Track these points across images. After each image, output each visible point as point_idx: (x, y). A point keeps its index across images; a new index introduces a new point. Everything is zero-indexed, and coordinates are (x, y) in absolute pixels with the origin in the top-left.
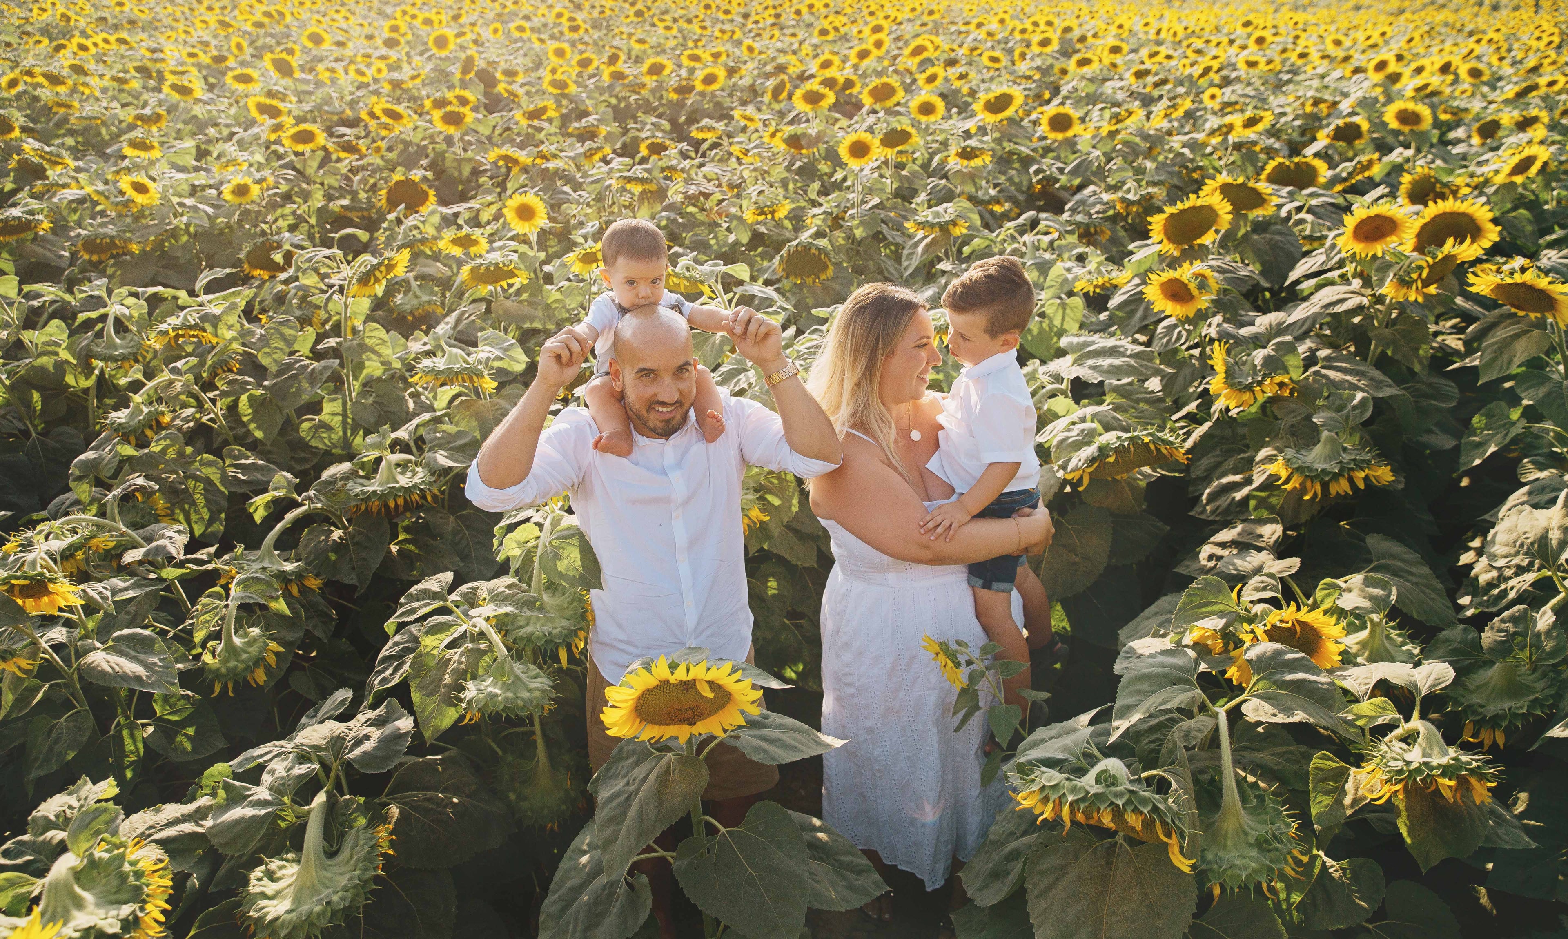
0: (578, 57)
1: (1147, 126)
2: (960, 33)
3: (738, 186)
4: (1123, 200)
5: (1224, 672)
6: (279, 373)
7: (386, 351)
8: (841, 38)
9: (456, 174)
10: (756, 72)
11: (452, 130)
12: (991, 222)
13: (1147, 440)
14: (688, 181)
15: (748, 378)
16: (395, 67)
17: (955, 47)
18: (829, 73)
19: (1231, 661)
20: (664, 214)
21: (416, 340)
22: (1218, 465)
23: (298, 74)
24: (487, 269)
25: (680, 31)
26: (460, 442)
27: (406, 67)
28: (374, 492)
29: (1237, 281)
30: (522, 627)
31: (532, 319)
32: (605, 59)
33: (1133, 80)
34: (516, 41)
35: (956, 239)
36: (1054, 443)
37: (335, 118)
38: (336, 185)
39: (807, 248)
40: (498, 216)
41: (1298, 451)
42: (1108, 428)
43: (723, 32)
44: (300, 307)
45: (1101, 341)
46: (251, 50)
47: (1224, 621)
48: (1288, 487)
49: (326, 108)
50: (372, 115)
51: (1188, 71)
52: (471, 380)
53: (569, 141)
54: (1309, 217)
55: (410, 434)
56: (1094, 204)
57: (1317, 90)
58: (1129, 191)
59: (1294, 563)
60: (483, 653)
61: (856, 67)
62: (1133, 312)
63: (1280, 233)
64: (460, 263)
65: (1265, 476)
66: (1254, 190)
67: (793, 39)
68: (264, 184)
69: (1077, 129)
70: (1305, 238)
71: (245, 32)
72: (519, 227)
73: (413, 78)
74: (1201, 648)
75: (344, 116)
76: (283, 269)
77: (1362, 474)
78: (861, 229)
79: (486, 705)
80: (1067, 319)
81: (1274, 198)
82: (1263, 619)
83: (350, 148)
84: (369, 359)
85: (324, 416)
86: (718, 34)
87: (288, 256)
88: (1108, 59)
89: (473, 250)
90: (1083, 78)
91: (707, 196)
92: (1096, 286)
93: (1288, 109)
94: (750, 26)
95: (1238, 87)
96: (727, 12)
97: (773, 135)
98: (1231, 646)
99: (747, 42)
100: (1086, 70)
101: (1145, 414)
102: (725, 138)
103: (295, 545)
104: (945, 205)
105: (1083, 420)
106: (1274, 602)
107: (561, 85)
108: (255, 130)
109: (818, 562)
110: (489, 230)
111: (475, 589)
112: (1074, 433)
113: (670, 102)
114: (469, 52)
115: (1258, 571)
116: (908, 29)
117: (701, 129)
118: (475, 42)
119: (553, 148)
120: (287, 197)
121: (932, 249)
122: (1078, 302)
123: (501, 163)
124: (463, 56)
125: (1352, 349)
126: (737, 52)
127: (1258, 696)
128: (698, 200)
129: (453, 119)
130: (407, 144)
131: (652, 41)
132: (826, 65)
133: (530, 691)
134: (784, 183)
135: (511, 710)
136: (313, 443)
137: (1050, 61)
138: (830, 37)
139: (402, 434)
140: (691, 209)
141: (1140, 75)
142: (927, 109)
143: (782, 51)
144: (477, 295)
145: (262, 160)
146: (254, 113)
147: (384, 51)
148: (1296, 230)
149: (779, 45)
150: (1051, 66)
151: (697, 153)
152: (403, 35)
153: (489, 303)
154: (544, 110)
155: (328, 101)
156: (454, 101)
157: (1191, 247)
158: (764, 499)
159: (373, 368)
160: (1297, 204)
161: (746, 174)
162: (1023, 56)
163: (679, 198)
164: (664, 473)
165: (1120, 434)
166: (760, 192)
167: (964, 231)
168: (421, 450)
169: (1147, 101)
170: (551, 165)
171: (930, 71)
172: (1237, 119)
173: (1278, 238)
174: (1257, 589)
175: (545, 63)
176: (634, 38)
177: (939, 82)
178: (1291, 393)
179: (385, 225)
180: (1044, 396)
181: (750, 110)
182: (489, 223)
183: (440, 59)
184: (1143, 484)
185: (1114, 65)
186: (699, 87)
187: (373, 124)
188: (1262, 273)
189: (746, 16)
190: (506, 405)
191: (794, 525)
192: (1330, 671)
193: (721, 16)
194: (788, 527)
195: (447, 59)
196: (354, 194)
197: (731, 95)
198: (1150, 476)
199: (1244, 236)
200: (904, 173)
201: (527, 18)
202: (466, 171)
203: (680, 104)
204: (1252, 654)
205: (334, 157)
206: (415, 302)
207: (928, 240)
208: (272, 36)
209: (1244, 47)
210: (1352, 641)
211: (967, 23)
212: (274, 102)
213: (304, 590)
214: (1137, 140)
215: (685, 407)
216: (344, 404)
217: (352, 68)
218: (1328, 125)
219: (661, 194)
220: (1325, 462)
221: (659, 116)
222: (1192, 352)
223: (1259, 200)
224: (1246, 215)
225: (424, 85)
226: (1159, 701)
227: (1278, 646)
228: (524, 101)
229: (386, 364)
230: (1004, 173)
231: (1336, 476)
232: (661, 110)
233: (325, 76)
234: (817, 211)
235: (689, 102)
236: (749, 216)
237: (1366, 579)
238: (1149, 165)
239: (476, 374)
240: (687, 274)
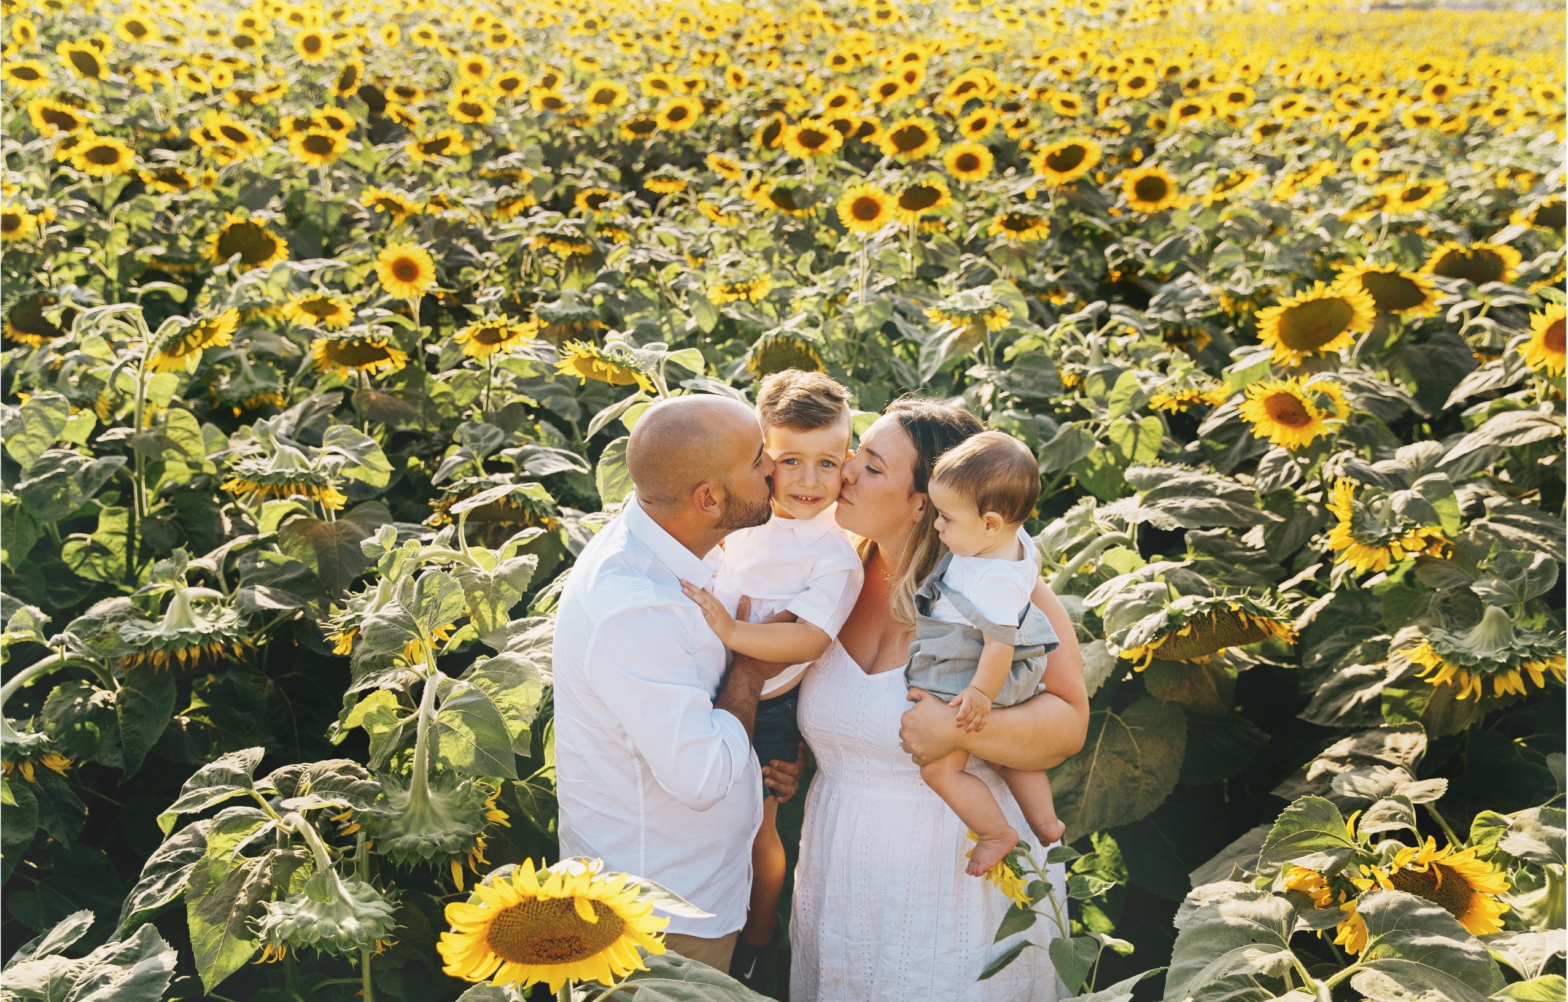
0: (500, 76)
1: (1269, 195)
2: (1025, 70)
3: (704, 255)
4: (1230, 294)
5: (1333, 933)
6: (34, 473)
7: (196, 449)
8: (863, 70)
9: (320, 221)
10: (743, 109)
11: (316, 162)
12: (1045, 315)
13: (1235, 607)
14: (635, 243)
16: (247, 74)
17: (1018, 87)
18: (840, 113)
19: (1343, 916)
20: (600, 286)
21: (242, 437)
22: (1343, 651)
23: (106, 74)
24: (350, 344)
25: (645, 50)
26: (288, 576)
27: (260, 75)
28: (158, 639)
29: (1377, 403)
30: (399, 835)
31: (409, 418)
32: (538, 81)
33: (1257, 137)
34: (419, 51)
35: (995, 335)
36: (1108, 607)
37: (156, 138)
38: (148, 226)
39: (790, 339)
40: (372, 277)
41: (1451, 633)
42: (1184, 591)
43: (703, 54)
44: (80, 386)
45: (1182, 475)
46: (43, 39)
47: (1332, 859)
48: (1435, 681)
49: (144, 123)
50: (207, 135)
51: (1335, 127)
52: (310, 493)
53: (479, 185)
54: (1488, 323)
55: (218, 562)
56: (1191, 298)
57: (1516, 157)
58: (1239, 281)
59: (1439, 786)
60: (297, 862)
61: (878, 107)
62: (1231, 442)
63: (1445, 342)
64: (311, 336)
65: (1404, 667)
66: (1409, 282)
67: (798, 69)
68: (41, 218)
69: (1171, 199)
70: (1481, 350)
71: (35, 14)
72: (397, 290)
73: (270, 90)
74: (1299, 898)
75: (169, 136)
76: (59, 333)
77: (1541, 667)
78: (865, 317)
79: (294, 935)
80: (1140, 446)
81: (1438, 294)
82: (1389, 860)
83: (173, 178)
84: (171, 459)
85: (100, 535)
86: (695, 56)
87: (68, 315)
88: (1225, 109)
89: (331, 320)
90: (1188, 132)
91: (660, 266)
92: (1180, 403)
93: (1472, 182)
94: (741, 47)
95: (1404, 152)
96: (710, 29)
97: (757, 189)
98: (1343, 896)
99: (733, 68)
100: (1194, 123)
101: (1240, 579)
102: (692, 193)
103: (36, 711)
104: (981, 288)
105: (1150, 579)
106: (1406, 838)
107: (473, 110)
108: (37, 144)
110: (358, 297)
111: (295, 774)
112: (1136, 597)
113: (622, 144)
114: (350, 61)
115: (1388, 793)
116: (955, 62)
117: (658, 179)
118: (362, 49)
119: (454, 193)
120: (76, 239)
121: (960, 347)
122: (1154, 425)
123: (380, 208)
124: (341, 65)
125: (1537, 498)
126: (719, 81)
127: (1377, 967)
128: (648, 271)
129: (319, 146)
130: (253, 177)
131: (605, 60)
132: (838, 102)
133: (359, 919)
134: (767, 255)
135: (330, 943)
136: (82, 572)
137: (1144, 109)
138: (847, 68)
139: (209, 562)
140: (637, 283)
141: (1268, 131)
142: (968, 163)
143: (781, 83)
144: (333, 382)
145: (42, 185)
146: (38, 122)
147: (232, 52)
148: (1470, 341)
149: (778, 75)
150: (1146, 116)
151: (653, 210)
152: (261, 33)
153: (348, 393)
154: (446, 142)
155: (146, 113)
156: (324, 123)
157: (1316, 355)
159: (176, 472)
160: (1472, 304)
161: (716, 240)
162: (1108, 102)
163: (623, 266)
165: (1198, 598)
166: (733, 264)
167: (1006, 325)
168: (232, 587)
169: (1274, 165)
170: (451, 215)
171: (977, 114)
172: (1393, 189)
173: (1441, 349)
174: (1381, 819)
175: (455, 80)
176: (580, 56)
177: (988, 130)
178: (1444, 553)
179: (211, 281)
180: (1098, 547)
181: (730, 157)
182: (359, 287)
183: (310, 67)
184: (1233, 673)
185: (1232, 119)
186: (663, 124)
187: (207, 148)
188: (1416, 397)
189: (737, 36)
190: (358, 529)
192: (1484, 939)
193: (703, 34)
195: (320, 68)
196: (173, 239)
197: (707, 139)
198: (1245, 663)
199: (1394, 345)
200: (930, 245)
201: (436, 22)
202: (334, 218)
203: (637, 146)
204: (1368, 905)
205: (149, 189)
206: (246, 389)
207: (956, 335)
208: (75, 21)
209: (1417, 99)
210: (1524, 903)
211: (1037, 58)
212: (67, 109)
213: (42, 772)
214: (1255, 215)
216: (131, 519)
217: (183, 72)
218: (1528, 204)
219: (596, 259)
220: (1489, 647)
221: (609, 160)
222: (1310, 496)
223: (1415, 296)
224: (1398, 318)
225: (285, 100)
226: (1231, 964)
227: (1408, 896)
228: (419, 129)
229: (194, 465)
230: (1069, 253)
231: (1504, 669)
232: (610, 153)
233: (144, 80)
234: (808, 291)
235: (648, 144)
236: (716, 296)
237: (1542, 814)
238: (1268, 248)
239: (318, 485)
240: (618, 358)
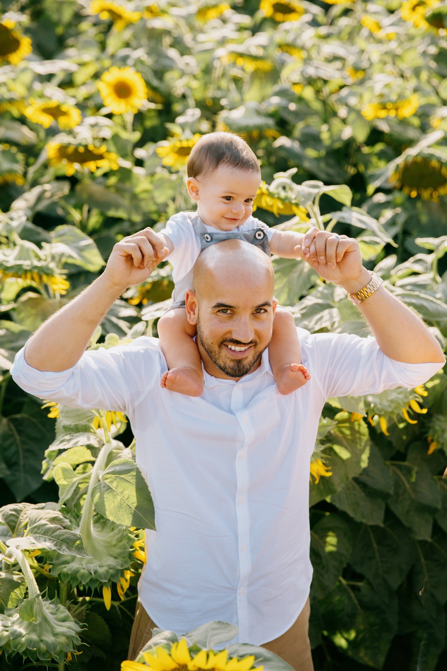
3: (364, 71)
15: (331, 317)
30: (67, 562)
31: (117, 207)
52: (41, 279)
60: (15, 585)
72: (115, 105)
79: (8, 644)
89: (63, 120)
109: (385, 521)
111: (18, 511)
133: (55, 635)
135: (33, 653)
144: (61, 172)
153: (74, 183)
158: (331, 449)
161: (376, 56)
163: (296, 77)
164: (231, 412)
170: (158, 24)
191: (365, 479)
194: (356, 480)
215: (260, 347)
236: (370, 109)
239: (47, 275)
240: (283, 194)
